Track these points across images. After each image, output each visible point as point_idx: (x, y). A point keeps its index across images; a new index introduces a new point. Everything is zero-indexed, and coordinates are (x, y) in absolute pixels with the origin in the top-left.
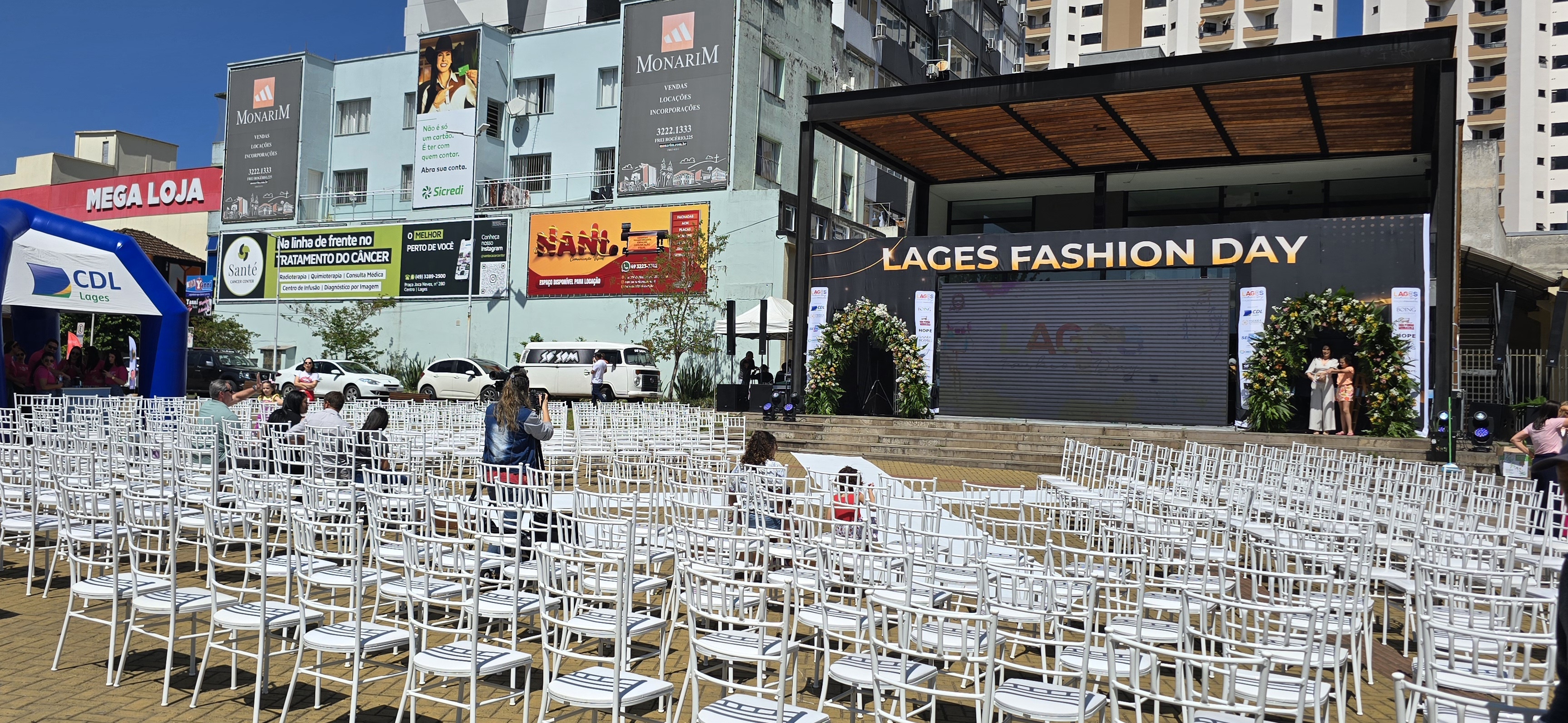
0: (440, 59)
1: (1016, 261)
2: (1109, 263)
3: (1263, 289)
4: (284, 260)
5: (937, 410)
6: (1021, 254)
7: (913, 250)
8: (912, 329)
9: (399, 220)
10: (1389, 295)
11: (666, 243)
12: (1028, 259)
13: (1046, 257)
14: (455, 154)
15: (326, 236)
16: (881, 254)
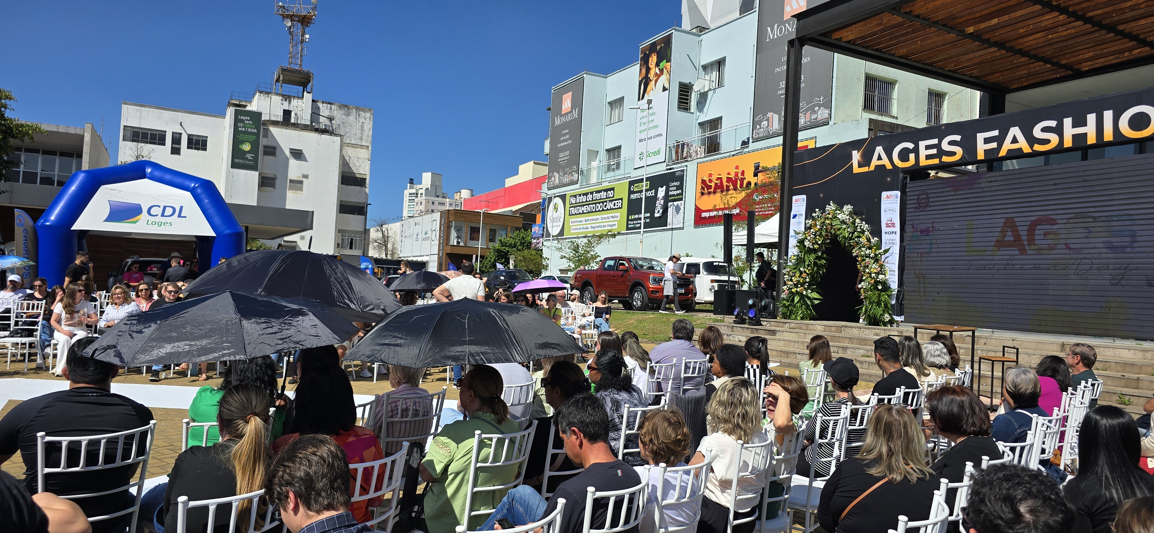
0: (650, 59)
1: (982, 150)
4: (574, 211)
5: (902, 318)
6: (987, 141)
7: (879, 152)
8: (877, 232)
9: (627, 178)
12: (994, 145)
14: (657, 126)
15: (592, 193)
16: (850, 157)
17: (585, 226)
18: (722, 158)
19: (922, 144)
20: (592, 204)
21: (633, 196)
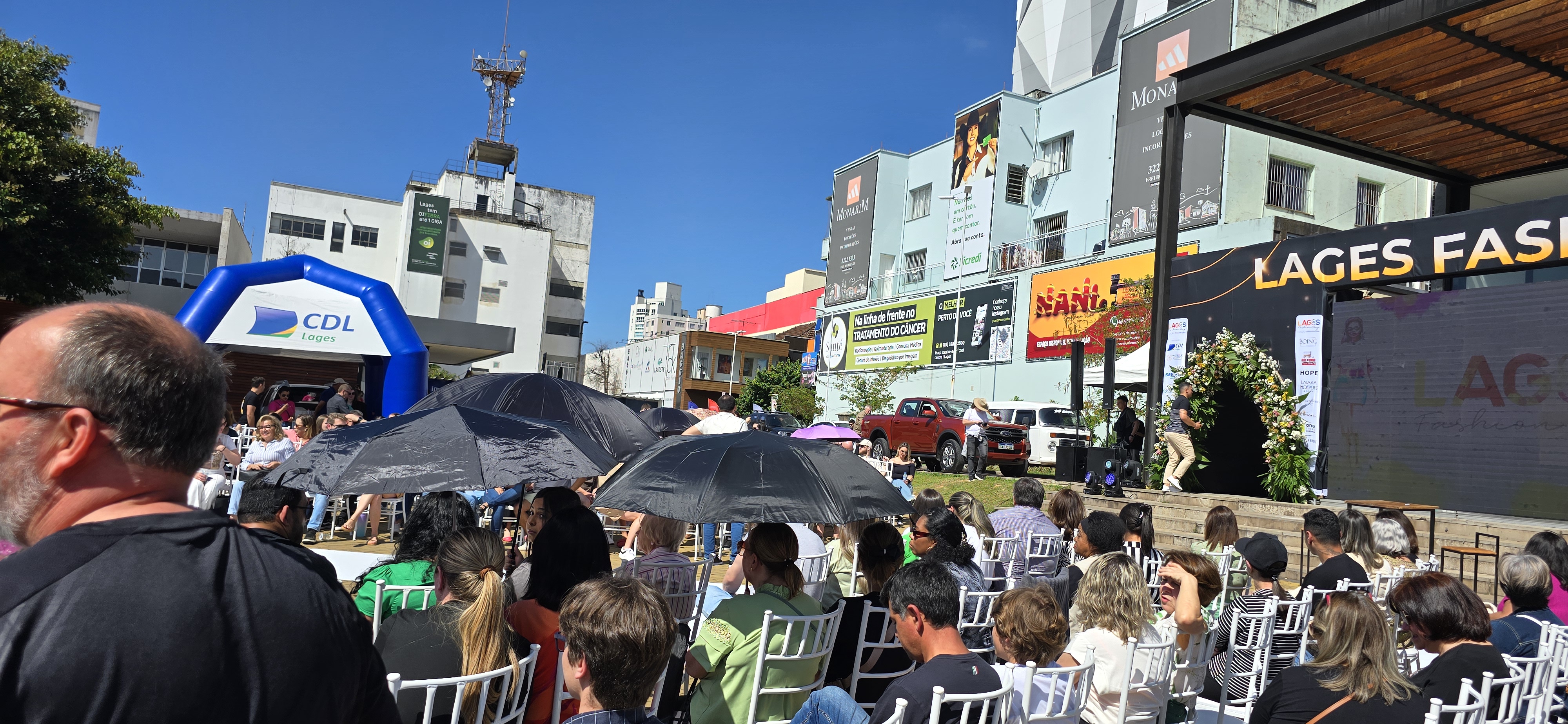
0: (970, 133)
1: (1440, 258)
4: (857, 336)
5: (1325, 492)
6: (1448, 247)
7: (1292, 260)
8: (1289, 370)
12: (1459, 253)
14: (974, 224)
15: (885, 312)
16: (1252, 268)
17: (875, 357)
18: (1066, 268)
19: (1355, 251)
20: (886, 326)
21: (941, 317)
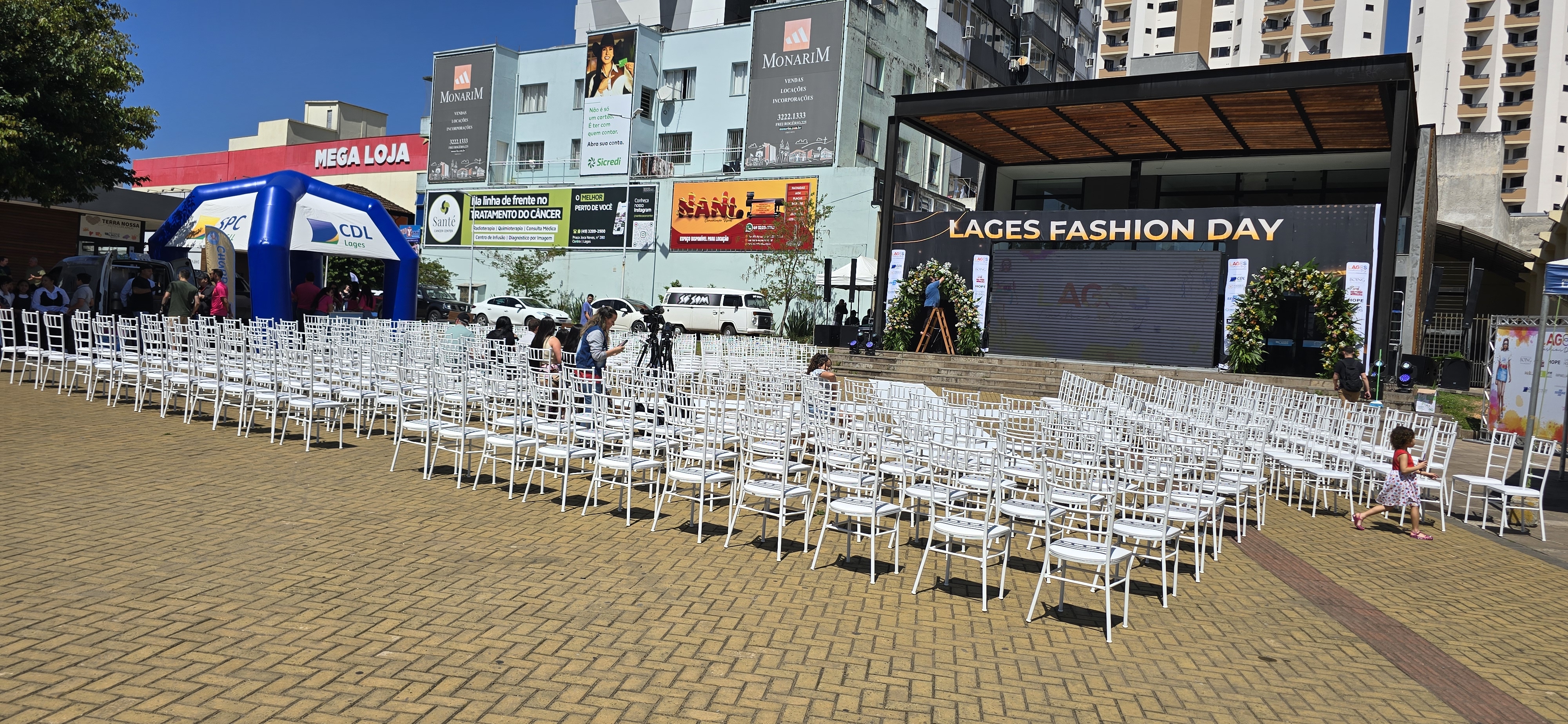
0: (604, 52)
1: (1054, 233)
2: (1127, 237)
3: (1247, 261)
4: (475, 215)
5: (987, 350)
6: (1058, 228)
7: (973, 222)
8: (970, 285)
9: (569, 185)
10: (1344, 268)
11: (782, 209)
12: (1063, 231)
13: (1077, 230)
14: (614, 132)
15: (511, 196)
16: (948, 225)
18: (707, 181)
19: (1009, 223)
20: (512, 209)
21: (579, 208)
